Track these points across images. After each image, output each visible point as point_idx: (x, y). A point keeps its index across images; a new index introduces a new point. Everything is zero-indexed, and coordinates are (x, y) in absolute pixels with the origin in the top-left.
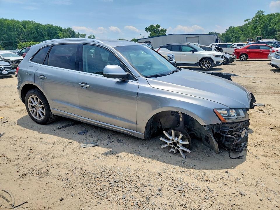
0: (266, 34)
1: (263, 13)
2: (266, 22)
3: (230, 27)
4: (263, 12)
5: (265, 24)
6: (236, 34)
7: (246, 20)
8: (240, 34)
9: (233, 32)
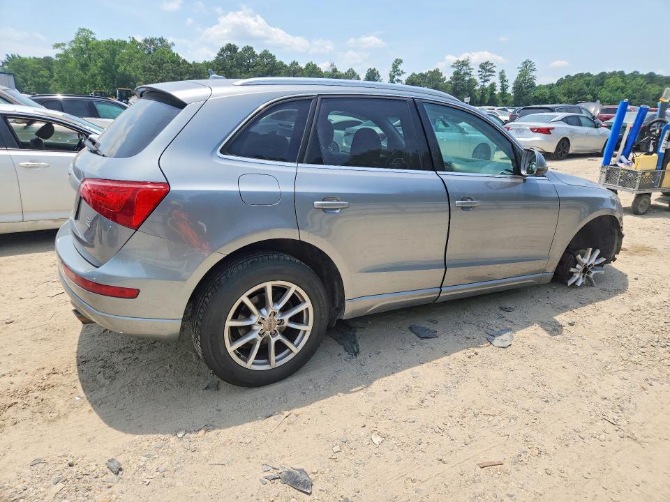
0: (113, 83)
1: (93, 36)
2: (106, 56)
3: (10, 56)
4: (91, 33)
5: (106, 61)
6: (34, 77)
7: (57, 46)
8: (47, 77)
9: (22, 69)
